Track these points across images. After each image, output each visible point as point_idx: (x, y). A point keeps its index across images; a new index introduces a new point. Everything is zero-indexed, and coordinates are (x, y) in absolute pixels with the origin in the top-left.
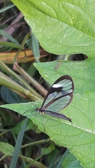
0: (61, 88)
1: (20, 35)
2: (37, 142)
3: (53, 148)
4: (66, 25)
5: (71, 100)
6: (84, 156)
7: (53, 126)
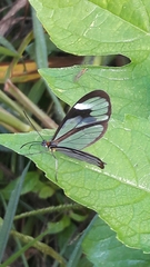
0: (89, 111)
1: (17, 37)
2: (41, 210)
3: (68, 223)
5: (103, 133)
6: (122, 225)
7: (71, 173)
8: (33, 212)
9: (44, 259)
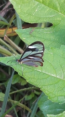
1: (9, 17)
4: (37, 3)
6: (50, 93)
7: (29, 72)
8: (18, 91)
9: (24, 111)
